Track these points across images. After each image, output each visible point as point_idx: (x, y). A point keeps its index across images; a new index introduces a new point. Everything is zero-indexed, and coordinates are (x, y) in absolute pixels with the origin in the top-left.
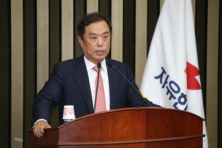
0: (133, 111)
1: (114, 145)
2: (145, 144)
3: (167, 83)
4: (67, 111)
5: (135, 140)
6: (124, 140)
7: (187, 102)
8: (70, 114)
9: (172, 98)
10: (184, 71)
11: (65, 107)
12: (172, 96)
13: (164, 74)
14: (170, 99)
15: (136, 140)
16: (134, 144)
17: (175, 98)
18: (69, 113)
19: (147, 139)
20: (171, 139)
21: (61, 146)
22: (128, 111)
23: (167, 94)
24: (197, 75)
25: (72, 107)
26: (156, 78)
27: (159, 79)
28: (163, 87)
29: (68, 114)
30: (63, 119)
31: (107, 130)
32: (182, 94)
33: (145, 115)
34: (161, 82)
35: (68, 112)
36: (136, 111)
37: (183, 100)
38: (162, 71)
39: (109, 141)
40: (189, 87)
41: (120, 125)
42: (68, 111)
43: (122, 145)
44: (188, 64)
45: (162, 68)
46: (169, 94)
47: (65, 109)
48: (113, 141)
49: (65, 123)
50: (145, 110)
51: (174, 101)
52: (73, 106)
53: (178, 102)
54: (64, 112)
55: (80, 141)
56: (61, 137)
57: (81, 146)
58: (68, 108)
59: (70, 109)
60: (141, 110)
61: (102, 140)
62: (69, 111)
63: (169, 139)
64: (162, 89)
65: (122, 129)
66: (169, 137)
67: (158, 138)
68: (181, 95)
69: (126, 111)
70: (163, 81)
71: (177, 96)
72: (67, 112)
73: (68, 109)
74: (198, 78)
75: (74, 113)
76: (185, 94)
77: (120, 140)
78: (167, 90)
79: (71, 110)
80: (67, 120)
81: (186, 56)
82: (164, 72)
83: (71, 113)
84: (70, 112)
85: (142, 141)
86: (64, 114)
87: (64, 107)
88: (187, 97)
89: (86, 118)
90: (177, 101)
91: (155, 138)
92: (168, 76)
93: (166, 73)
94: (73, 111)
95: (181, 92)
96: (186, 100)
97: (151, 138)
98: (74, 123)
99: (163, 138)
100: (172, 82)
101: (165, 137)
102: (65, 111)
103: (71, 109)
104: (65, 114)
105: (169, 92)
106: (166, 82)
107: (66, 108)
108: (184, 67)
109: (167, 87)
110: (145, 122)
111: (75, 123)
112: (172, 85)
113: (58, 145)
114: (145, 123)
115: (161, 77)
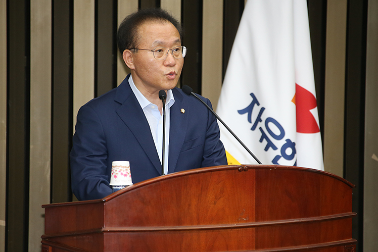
0: (234, 171)
1: (202, 231)
2: (254, 228)
3: (261, 121)
4: (118, 170)
5: (237, 223)
6: (218, 223)
7: (296, 155)
8: (123, 176)
9: (270, 149)
10: (292, 101)
11: (115, 163)
12: (270, 145)
13: (256, 105)
14: (266, 149)
15: (239, 223)
16: (235, 230)
17: (275, 148)
18: (122, 174)
19: (257, 220)
20: (299, 221)
21: (109, 234)
22: (225, 172)
23: (261, 141)
24: (314, 107)
25: (126, 164)
26: (241, 112)
27: (246, 115)
28: (253, 128)
29: (119, 175)
30: (110, 184)
31: (189, 205)
32: (288, 140)
33: (254, 178)
34: (250, 120)
35: (120, 173)
36: (239, 171)
37: (289, 151)
38: (251, 99)
39: (192, 224)
40: (300, 129)
41: (210, 196)
42: (120, 171)
43: (215, 231)
44: (298, 87)
45: (252, 95)
46: (264, 140)
47: (114, 167)
48: (199, 223)
49: (115, 192)
50: (254, 170)
51: (272, 153)
52: (128, 162)
53: (280, 155)
54: (112, 172)
55: (141, 223)
56: (108, 216)
57: (143, 233)
58: (119, 165)
59: (123, 167)
60: (247, 169)
61: (179, 223)
62: (122, 172)
63: (295, 221)
64: (251, 131)
65: (215, 203)
66: (294, 217)
67: (277, 218)
68: (286, 142)
69: (222, 172)
70: (254, 119)
71: (279, 144)
72: (117, 172)
73: (120, 168)
74: (314, 112)
75: (130, 174)
76: (293, 141)
77: (210, 223)
78: (260, 134)
79: (125, 169)
80: (118, 188)
81: (295, 74)
82: (255, 101)
83: (126, 175)
84: (124, 173)
85: (250, 225)
86: (112, 177)
87: (113, 165)
88: (296, 147)
89: (153, 184)
90: (278, 152)
91: (272, 219)
92: (263, 109)
93: (258, 104)
94: (129, 171)
95: (286, 137)
96: (294, 152)
97: (264, 220)
98: (130, 192)
99: (284, 218)
100: (269, 120)
101: (289, 218)
102: (114, 171)
103: (126, 167)
104: (115, 177)
105: (264, 136)
106: (259, 119)
107: (116, 166)
108: (292, 93)
109: (261, 129)
110: (254, 190)
111: (132, 193)
112: (271, 125)
113: (104, 231)
114: (255, 193)
115: (249, 110)
